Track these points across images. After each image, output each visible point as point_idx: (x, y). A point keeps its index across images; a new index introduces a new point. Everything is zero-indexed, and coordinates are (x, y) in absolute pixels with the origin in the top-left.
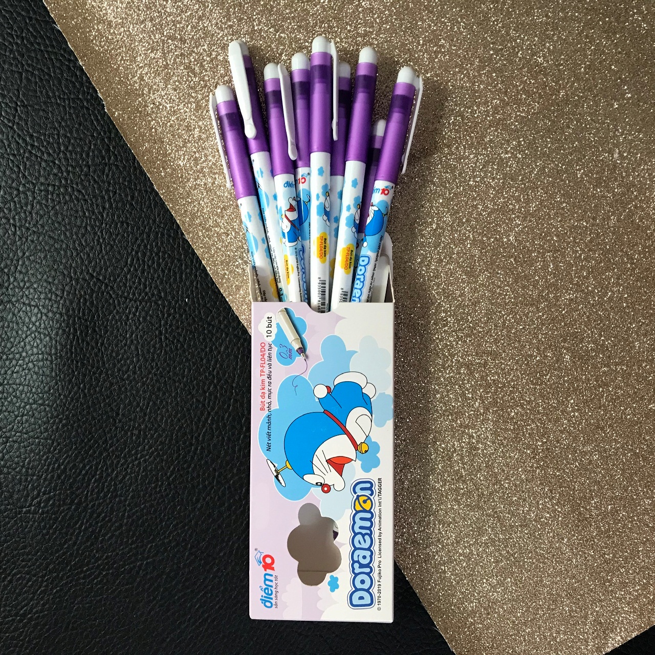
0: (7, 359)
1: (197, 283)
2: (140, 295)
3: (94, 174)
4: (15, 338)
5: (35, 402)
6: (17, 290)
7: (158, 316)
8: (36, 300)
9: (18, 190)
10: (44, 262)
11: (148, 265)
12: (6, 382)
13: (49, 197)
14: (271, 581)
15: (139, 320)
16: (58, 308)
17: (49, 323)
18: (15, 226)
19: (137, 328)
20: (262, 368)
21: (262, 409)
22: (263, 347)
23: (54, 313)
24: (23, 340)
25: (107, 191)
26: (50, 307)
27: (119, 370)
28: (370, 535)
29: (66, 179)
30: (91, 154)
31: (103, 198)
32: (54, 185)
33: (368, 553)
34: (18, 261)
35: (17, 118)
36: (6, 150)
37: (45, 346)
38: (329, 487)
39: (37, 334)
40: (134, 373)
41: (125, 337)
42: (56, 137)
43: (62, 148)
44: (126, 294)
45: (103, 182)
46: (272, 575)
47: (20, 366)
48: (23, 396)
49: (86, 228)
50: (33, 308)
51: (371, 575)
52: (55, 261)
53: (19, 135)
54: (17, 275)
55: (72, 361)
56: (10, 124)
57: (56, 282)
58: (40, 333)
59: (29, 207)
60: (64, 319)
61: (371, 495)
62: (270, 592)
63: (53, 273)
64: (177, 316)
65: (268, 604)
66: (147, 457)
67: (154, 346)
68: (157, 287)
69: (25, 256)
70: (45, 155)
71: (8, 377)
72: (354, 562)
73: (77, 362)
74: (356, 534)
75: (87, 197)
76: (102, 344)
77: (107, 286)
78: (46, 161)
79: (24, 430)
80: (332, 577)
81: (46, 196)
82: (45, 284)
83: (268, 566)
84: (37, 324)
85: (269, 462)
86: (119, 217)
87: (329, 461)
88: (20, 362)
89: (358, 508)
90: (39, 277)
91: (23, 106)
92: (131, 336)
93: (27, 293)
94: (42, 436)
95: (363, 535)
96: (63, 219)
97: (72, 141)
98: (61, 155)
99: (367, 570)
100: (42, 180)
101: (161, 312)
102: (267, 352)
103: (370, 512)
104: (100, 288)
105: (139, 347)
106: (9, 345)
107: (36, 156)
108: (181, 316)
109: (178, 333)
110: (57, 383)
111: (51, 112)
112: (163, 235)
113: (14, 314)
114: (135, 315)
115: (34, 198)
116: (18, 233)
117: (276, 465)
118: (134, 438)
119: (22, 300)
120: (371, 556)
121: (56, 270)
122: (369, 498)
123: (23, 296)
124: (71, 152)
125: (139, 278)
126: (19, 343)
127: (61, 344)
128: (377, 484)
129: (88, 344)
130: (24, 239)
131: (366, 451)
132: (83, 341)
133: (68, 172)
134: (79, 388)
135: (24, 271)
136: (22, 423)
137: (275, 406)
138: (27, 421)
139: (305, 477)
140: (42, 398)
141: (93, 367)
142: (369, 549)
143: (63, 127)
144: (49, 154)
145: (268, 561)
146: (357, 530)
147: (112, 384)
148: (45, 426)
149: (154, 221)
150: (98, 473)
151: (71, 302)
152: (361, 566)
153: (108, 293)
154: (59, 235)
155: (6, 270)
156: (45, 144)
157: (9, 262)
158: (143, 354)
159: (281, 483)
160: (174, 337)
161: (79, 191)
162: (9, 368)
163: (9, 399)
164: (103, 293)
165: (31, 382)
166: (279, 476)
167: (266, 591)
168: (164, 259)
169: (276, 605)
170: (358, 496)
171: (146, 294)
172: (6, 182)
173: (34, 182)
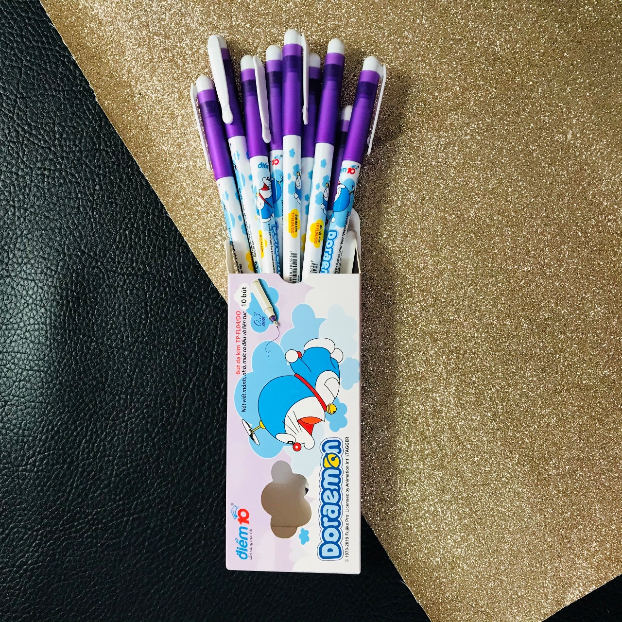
0: (6, 329)
1: (180, 259)
2: (127, 269)
3: (86, 159)
4: (14, 309)
5: (31, 368)
6: (16, 266)
7: (143, 289)
8: (33, 275)
9: (17, 174)
10: (40, 240)
11: (135, 242)
12: (5, 350)
13: (46, 180)
14: (247, 534)
15: (126, 292)
16: (53, 282)
17: (44, 296)
18: (14, 207)
19: (125, 300)
20: (237, 335)
21: (238, 373)
22: (238, 315)
23: (49, 287)
24: (21, 311)
25: (98, 174)
26: (45, 282)
27: (108, 339)
28: (338, 491)
29: (60, 164)
30: (83, 141)
31: (94, 180)
32: (50, 170)
33: (336, 508)
34: (17, 238)
35: (16, 109)
36: (7, 138)
37: (41, 317)
38: (299, 445)
39: (33, 306)
40: (122, 341)
41: (113, 309)
42: (52, 126)
43: (57, 136)
44: (114, 269)
45: (94, 166)
46: (247, 529)
47: (18, 335)
48: (21, 363)
49: (78, 208)
50: (30, 282)
51: (339, 528)
52: (50, 239)
53: (18, 125)
54: (16, 252)
55: (65, 331)
56: (11, 115)
57: (51, 258)
58: (36, 305)
59: (27, 189)
60: (58, 292)
61: (339, 453)
62: (245, 544)
63: (48, 250)
64: (161, 289)
65: (243, 556)
66: (133, 420)
67: (140, 317)
68: (142, 262)
69: (23, 234)
70: (42, 142)
71: (7, 346)
72: (323, 516)
73: (70, 331)
74: (325, 490)
75: (79, 180)
76: (93, 315)
77: (97, 261)
78: (42, 148)
79: (21, 395)
80: (302, 530)
81: (43, 180)
82: (41, 260)
83: (242, 520)
84: (34, 296)
85: (244, 422)
86: (108, 198)
87: (300, 421)
88: (19, 332)
89: (327, 465)
90: (36, 253)
91: (22, 98)
92: (119, 307)
93: (25, 268)
94: (38, 400)
95: (332, 491)
96: (58, 201)
97: (66, 129)
98: (56, 142)
99: (336, 524)
100: (39, 165)
101: (147, 285)
102: (242, 320)
103: (338, 468)
104: (91, 263)
105: (127, 317)
106: (8, 316)
107: (34, 144)
108: (165, 289)
109: (162, 305)
110: (51, 351)
111: (47, 103)
112: (148, 214)
113: (12, 288)
114: (122, 288)
115: (32, 181)
116: (17, 213)
117: (251, 425)
118: (122, 402)
119: (20, 275)
120: (339, 511)
121: (51, 247)
122: (337, 456)
123: (21, 271)
124: (65, 140)
125: (127, 254)
126: (18, 314)
127: (55, 315)
128: (344, 442)
129: (80, 315)
130: (22, 219)
131: (334, 412)
132: (75, 312)
133: (62, 158)
134: (71, 355)
135: (22, 248)
136: (19, 388)
137: (250, 370)
138: (24, 386)
139: (277, 436)
140: (37, 365)
141: (84, 336)
142: (337, 504)
143: (58, 116)
144: (45, 141)
145: (243, 514)
146: (326, 486)
147: (101, 352)
148: (40, 391)
149: (141, 202)
150: (89, 434)
151: (65, 276)
152: (330, 520)
153: (98, 267)
154: (54, 216)
155: (6, 248)
156: (42, 132)
157: (8, 240)
158: (130, 324)
159: (255, 442)
160: (159, 308)
161: (73, 175)
162: (8, 337)
163: (8, 366)
164: (93, 268)
165: (28, 350)
166: (254, 435)
167: (242, 543)
168: (149, 236)
169: (251, 556)
170: (327, 454)
171: (133, 268)
172: (7, 168)
173: (32, 166)
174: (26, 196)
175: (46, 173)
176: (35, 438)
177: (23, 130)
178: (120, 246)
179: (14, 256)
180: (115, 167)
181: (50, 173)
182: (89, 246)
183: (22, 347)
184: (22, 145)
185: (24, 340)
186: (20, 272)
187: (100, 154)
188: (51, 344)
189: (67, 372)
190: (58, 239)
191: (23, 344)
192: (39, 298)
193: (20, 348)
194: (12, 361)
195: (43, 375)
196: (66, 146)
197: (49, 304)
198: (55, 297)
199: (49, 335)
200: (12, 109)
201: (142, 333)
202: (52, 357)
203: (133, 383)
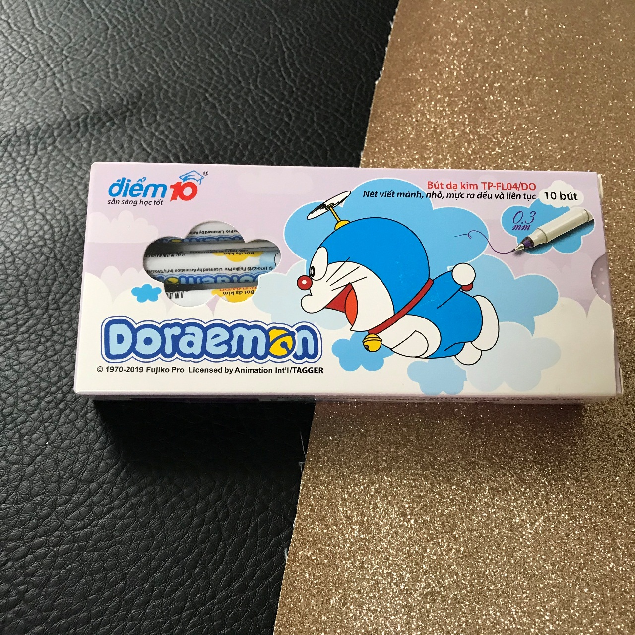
14: (154, 195)
20: (495, 184)
21: (430, 184)
22: (529, 186)
28: (228, 354)
33: (197, 350)
38: (308, 287)
46: (163, 195)
51: (160, 355)
61: (295, 356)
62: (135, 193)
65: (115, 190)
72: (183, 327)
74: (230, 330)
80: (158, 290)
83: (178, 190)
85: (347, 194)
87: (349, 288)
89: (273, 335)
95: (228, 342)
99: (168, 349)
102: (521, 193)
103: (267, 353)
117: (341, 205)
120: (192, 355)
122: (289, 352)
128: (314, 365)
131: (367, 348)
137: (436, 204)
139: (323, 251)
142: (204, 351)
145: (188, 191)
146: (237, 332)
152: (176, 340)
159: (312, 212)
166: (324, 210)
167: (137, 188)
169: (114, 202)
170: (292, 334)
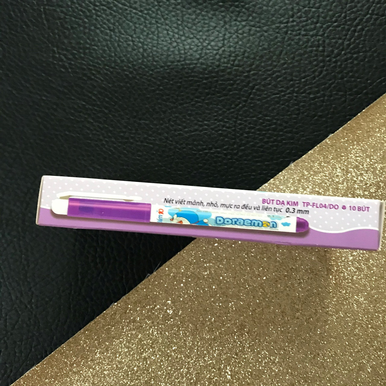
174: (298, 32)
175: (321, 48)
176: (83, 59)
177: (358, 25)
178: (261, 121)
179: (244, 26)
180: (332, 110)
181: (321, 52)
182: (258, 93)
183: (163, 41)
184: (343, 24)
185: (169, 41)
186: (230, 33)
187: (342, 96)
188: (169, 66)
189: (144, 82)
190: (263, 64)
191: (166, 41)
192: (208, 51)
193: (162, 39)
194: (150, 33)
195: (140, 61)
196: (347, 64)
197: (204, 61)
198: (211, 66)
199: (176, 64)
200: (375, 12)
201: (184, 148)
202: (157, 68)
203: (139, 143)
